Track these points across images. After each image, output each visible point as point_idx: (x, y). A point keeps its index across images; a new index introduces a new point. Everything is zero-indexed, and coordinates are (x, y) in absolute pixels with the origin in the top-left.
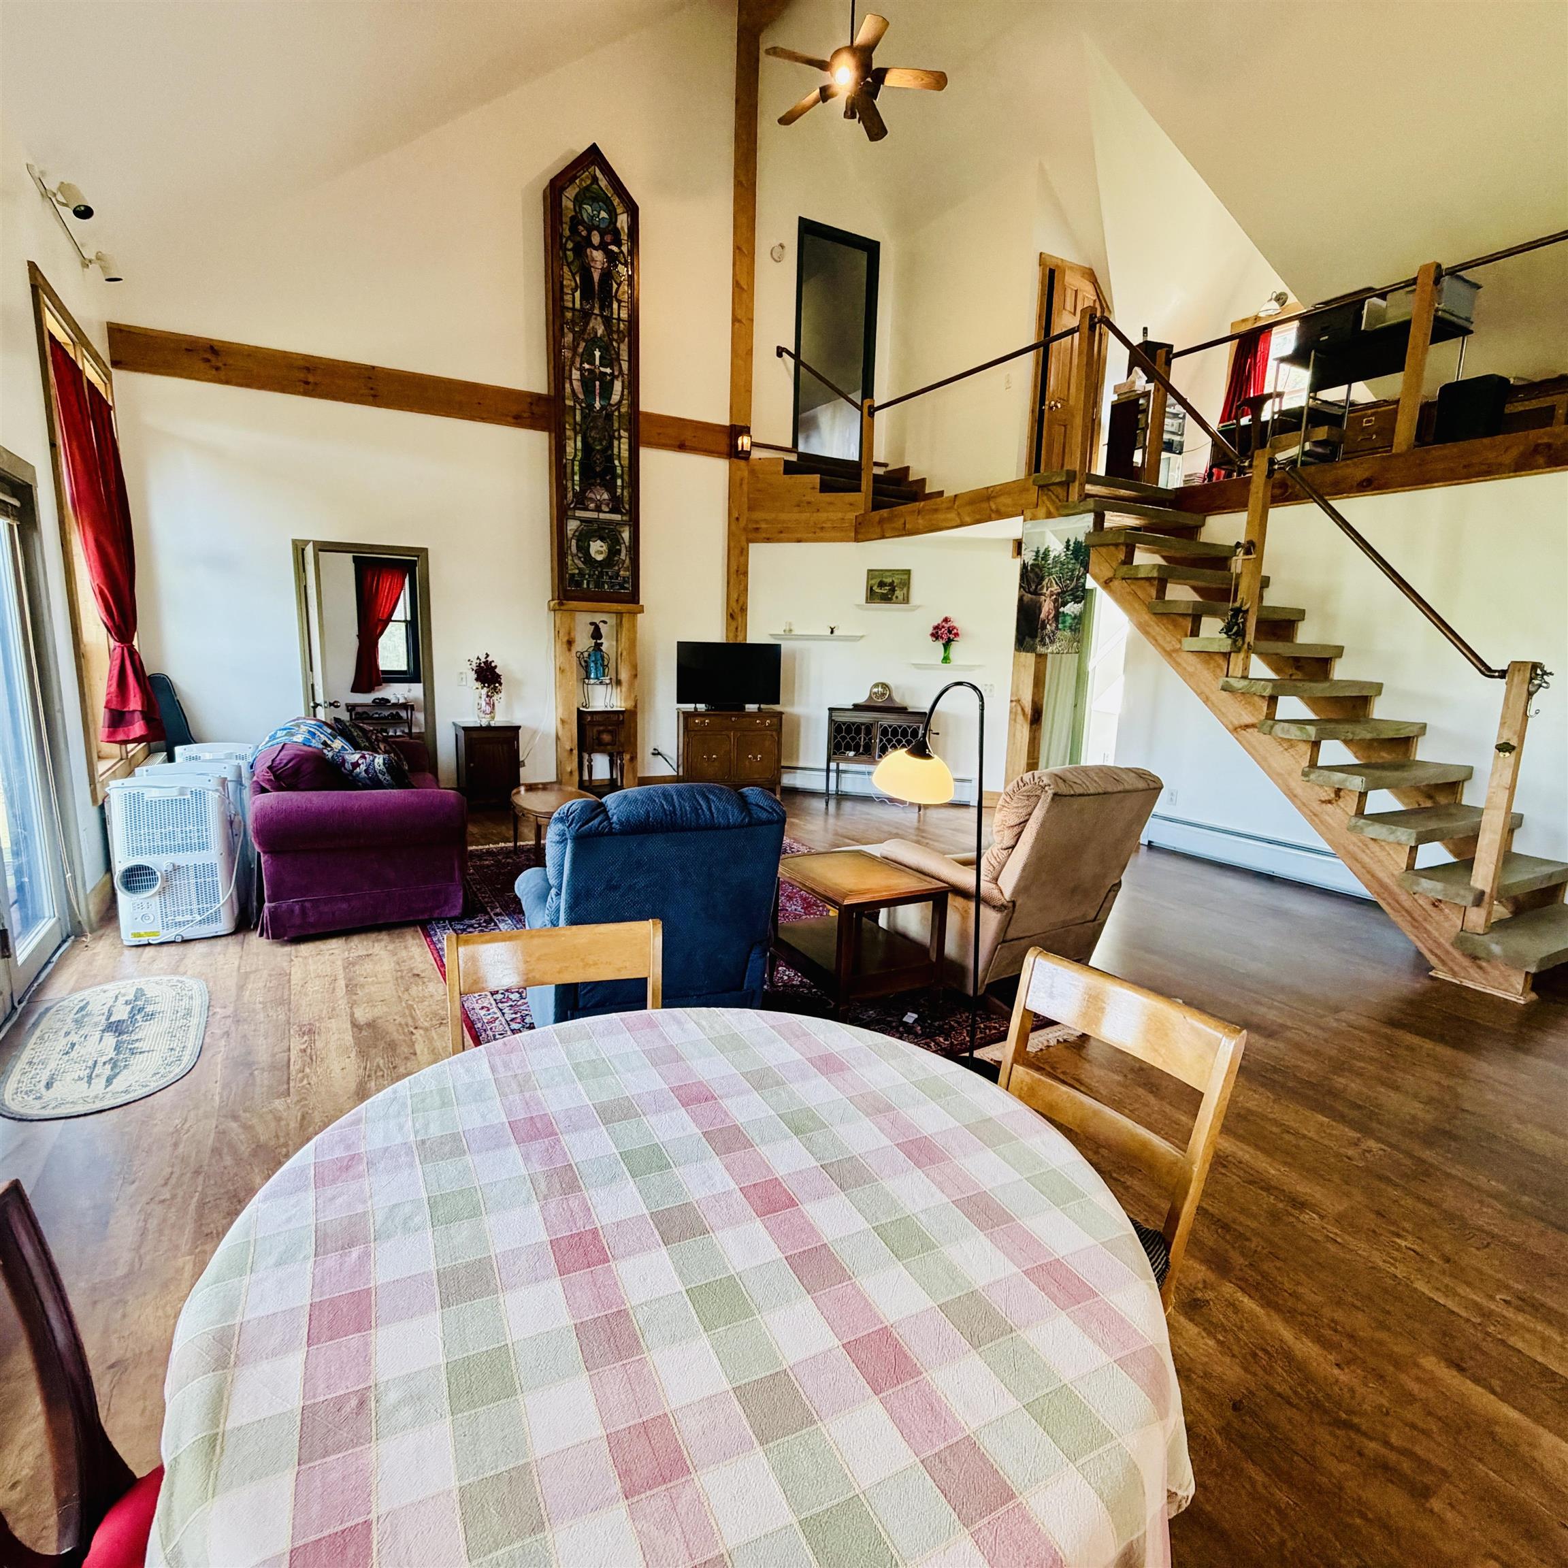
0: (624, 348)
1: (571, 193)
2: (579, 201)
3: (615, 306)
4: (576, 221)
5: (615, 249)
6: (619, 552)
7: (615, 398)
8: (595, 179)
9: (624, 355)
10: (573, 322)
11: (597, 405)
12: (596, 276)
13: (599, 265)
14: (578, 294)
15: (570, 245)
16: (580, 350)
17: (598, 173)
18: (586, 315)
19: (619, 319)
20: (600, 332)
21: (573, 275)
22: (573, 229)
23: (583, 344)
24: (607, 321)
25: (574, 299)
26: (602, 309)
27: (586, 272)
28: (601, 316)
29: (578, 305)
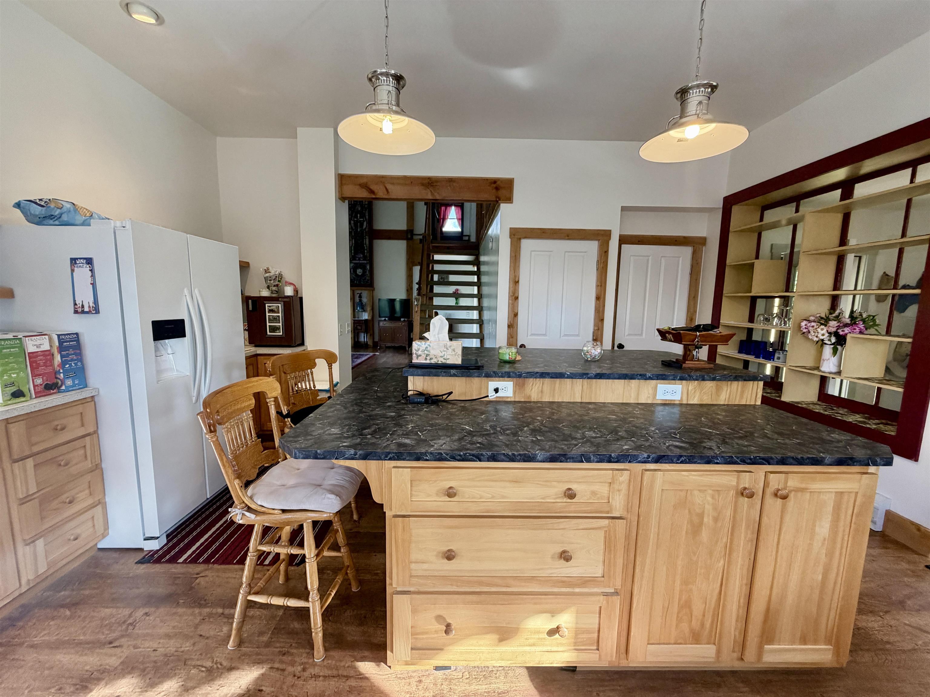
6: (366, 272)
7: (364, 227)
9: (367, 214)
11: (359, 230)
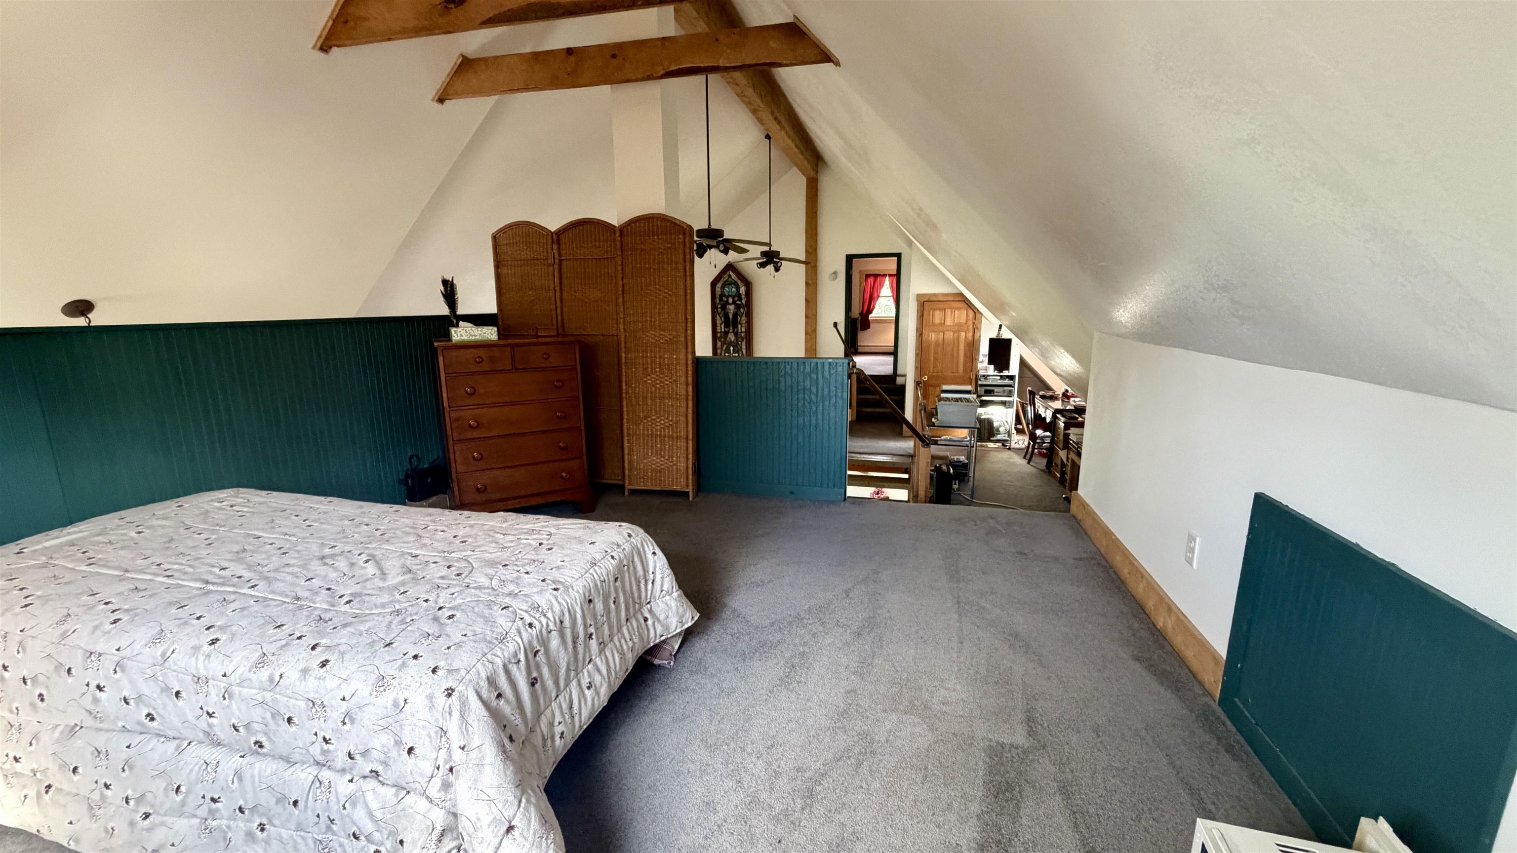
0: (744, 344)
1: (719, 285)
2: (723, 287)
3: (739, 326)
4: (722, 296)
5: (739, 302)
8: (730, 276)
9: (744, 347)
10: (721, 337)
12: (731, 316)
13: (732, 311)
14: (723, 326)
15: (719, 306)
16: (724, 348)
17: (731, 273)
18: (726, 333)
19: (741, 332)
20: (733, 339)
21: (721, 318)
22: (721, 299)
23: (725, 346)
24: (736, 334)
25: (721, 328)
26: (734, 329)
27: (726, 315)
28: (733, 332)
29: (723, 330)
